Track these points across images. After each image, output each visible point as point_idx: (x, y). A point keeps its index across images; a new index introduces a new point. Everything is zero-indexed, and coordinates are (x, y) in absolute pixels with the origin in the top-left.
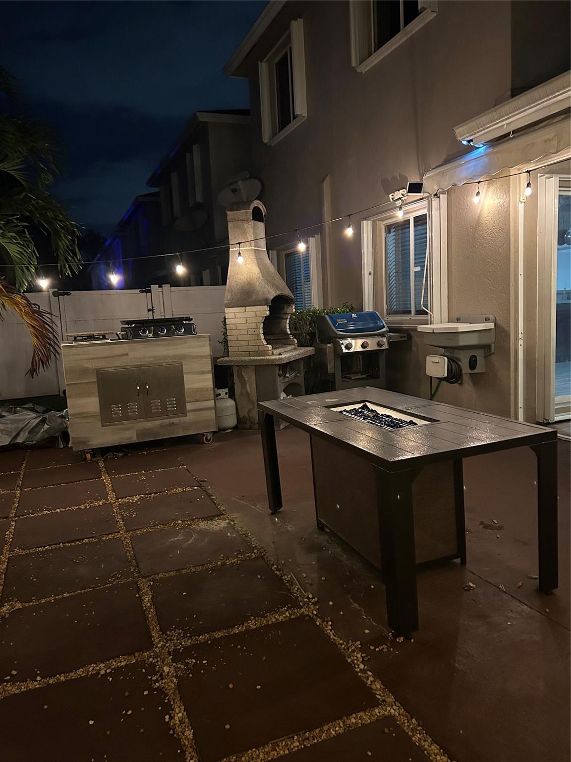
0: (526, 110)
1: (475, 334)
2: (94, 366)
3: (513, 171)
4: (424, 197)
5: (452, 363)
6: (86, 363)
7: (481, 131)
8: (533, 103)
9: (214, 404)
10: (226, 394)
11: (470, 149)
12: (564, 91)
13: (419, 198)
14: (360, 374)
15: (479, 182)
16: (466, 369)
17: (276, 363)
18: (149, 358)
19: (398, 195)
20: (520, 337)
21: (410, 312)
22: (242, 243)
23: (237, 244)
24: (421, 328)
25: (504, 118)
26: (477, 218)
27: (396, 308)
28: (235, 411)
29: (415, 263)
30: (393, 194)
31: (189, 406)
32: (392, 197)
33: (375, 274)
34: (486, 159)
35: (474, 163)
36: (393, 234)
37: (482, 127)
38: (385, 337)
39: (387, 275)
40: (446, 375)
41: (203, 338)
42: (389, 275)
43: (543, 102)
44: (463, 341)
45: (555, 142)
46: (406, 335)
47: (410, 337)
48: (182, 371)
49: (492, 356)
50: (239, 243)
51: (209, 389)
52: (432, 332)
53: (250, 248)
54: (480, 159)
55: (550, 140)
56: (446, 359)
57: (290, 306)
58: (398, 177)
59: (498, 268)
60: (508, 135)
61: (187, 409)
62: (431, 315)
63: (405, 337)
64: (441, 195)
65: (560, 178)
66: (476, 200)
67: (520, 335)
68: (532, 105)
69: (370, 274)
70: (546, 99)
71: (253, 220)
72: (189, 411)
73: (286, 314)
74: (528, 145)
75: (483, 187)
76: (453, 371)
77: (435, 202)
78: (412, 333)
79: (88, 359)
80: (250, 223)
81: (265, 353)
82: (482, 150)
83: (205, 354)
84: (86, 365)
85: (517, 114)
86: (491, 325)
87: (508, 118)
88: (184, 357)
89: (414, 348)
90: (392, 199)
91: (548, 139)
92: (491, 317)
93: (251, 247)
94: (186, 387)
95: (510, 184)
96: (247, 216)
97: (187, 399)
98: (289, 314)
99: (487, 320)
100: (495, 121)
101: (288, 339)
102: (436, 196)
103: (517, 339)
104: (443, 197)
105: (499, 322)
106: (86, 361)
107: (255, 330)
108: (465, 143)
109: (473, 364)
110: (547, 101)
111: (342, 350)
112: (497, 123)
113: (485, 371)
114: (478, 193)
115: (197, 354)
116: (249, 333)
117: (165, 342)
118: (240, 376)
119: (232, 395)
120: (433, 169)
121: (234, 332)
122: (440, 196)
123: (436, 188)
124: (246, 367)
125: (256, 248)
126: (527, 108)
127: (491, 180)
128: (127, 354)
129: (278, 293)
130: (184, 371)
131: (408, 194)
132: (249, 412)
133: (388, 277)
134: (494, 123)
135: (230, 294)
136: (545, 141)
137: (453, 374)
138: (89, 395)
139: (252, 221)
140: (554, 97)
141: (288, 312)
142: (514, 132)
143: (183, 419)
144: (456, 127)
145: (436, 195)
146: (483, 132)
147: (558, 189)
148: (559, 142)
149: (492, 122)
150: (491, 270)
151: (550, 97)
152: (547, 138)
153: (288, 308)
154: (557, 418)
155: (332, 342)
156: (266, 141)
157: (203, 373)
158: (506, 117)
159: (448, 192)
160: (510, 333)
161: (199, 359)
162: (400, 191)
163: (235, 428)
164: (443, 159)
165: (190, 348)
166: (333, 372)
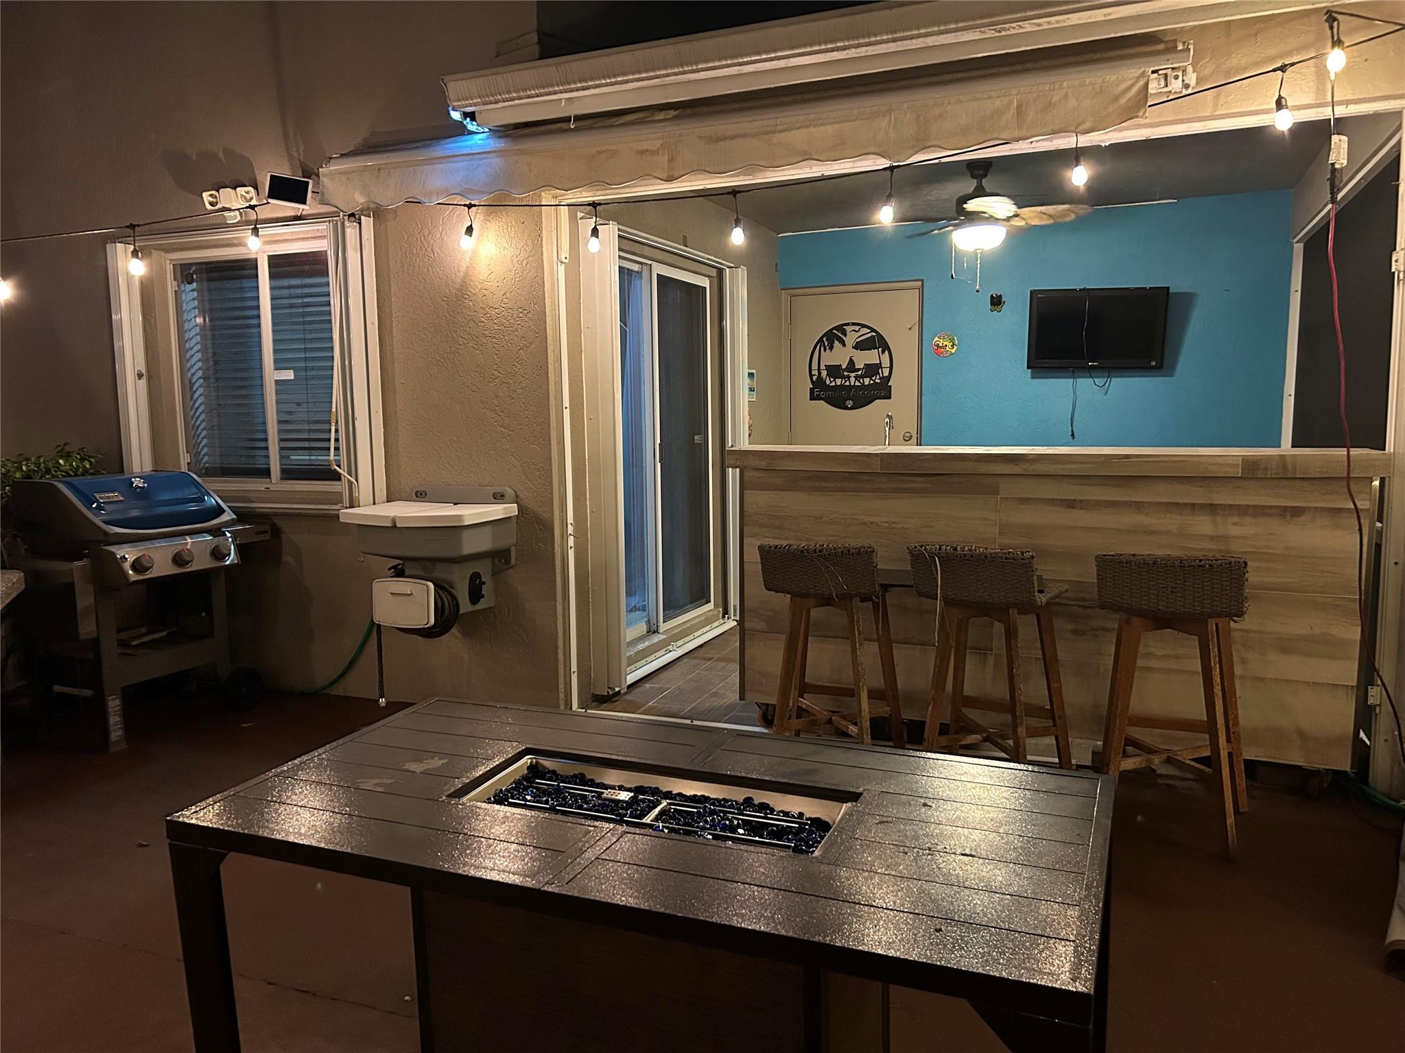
0: (627, 82)
1: (487, 529)
3: (546, 198)
4: (304, 213)
5: (441, 593)
7: (512, 99)
8: (647, 71)
11: (459, 130)
12: (717, 64)
13: (292, 214)
15: (470, 206)
16: (465, 606)
19: (234, 199)
20: (569, 532)
21: (266, 473)
24: (348, 515)
25: (573, 86)
26: (458, 280)
27: (207, 462)
29: (276, 361)
30: (214, 192)
32: (211, 199)
33: (153, 374)
34: (496, 161)
35: (465, 163)
36: (194, 285)
37: (516, 91)
38: (227, 535)
39: (187, 382)
40: (432, 621)
42: (190, 380)
43: (668, 75)
44: (471, 545)
45: (663, 159)
46: (267, 528)
47: (276, 532)
49: (511, 571)
52: (390, 525)
54: (481, 159)
55: (653, 153)
56: (431, 585)
58: (221, 155)
59: (520, 391)
60: (567, 120)
62: (350, 483)
63: (266, 532)
64: (362, 217)
66: (466, 243)
67: (569, 526)
68: (644, 75)
69: (140, 376)
70: (677, 70)
74: (600, 152)
75: (477, 218)
76: (447, 612)
77: (351, 231)
78: (280, 523)
82: (479, 139)
85: (607, 85)
86: (512, 509)
87: (584, 89)
89: (287, 558)
90: (212, 204)
91: (647, 151)
92: (509, 492)
95: (541, 223)
99: (499, 498)
100: (553, 86)
102: (353, 219)
103: (564, 536)
104: (368, 223)
105: (529, 503)
108: (456, 116)
109: (475, 596)
110: (676, 74)
111: (125, 575)
112: (555, 93)
113: (493, 604)
114: (470, 230)
120: (343, 155)
122: (360, 220)
123: (361, 199)
126: (631, 77)
127: (496, 205)
131: (270, 201)
133: (188, 386)
134: (547, 90)
136: (642, 153)
137: (444, 618)
140: (694, 71)
142: (578, 118)
144: (453, 77)
145: (352, 215)
146: (517, 102)
147: (617, 249)
148: (671, 159)
149: (543, 87)
150: (501, 394)
151: (686, 69)
152: (644, 148)
154: (631, 678)
155: (86, 556)
158: (579, 85)
159: (378, 213)
160: (553, 524)
162: (238, 189)
164: (360, 140)
166: (95, 635)
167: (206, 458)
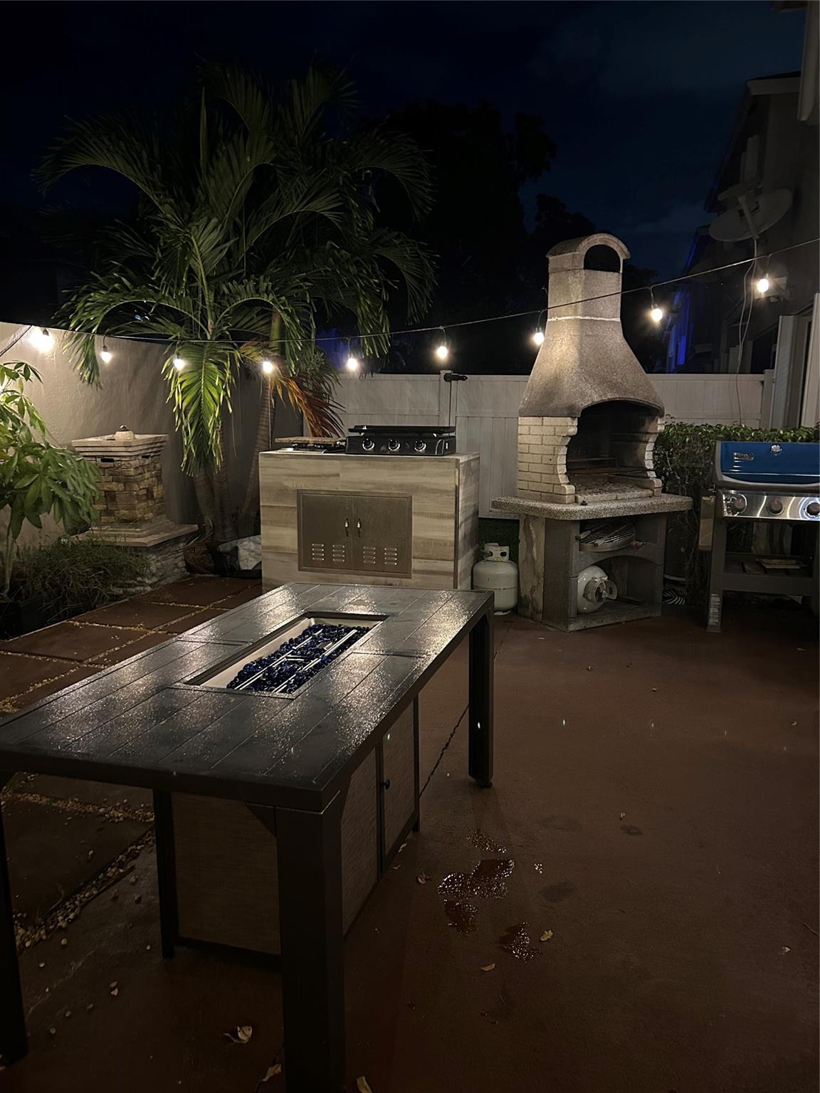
2: (295, 486)
6: (286, 480)
10: (503, 554)
18: (367, 483)
28: (513, 584)
31: (416, 564)
48: (410, 509)
51: (448, 544)
53: (572, 318)
57: (653, 419)
61: (412, 567)
71: (585, 268)
72: (416, 572)
79: (289, 475)
80: (578, 275)
81: (558, 498)
84: (286, 483)
88: (416, 489)
93: (576, 315)
94: (412, 534)
96: (573, 262)
97: (414, 553)
98: (651, 433)
101: (645, 477)
106: (286, 477)
107: (551, 457)
111: (723, 510)
115: (435, 487)
116: (543, 462)
117: (389, 463)
118: (527, 529)
121: (526, 458)
124: (535, 518)
125: (587, 318)
128: (338, 475)
130: (413, 511)
132: (532, 591)
135: (529, 394)
138: (285, 524)
139: (583, 273)
141: (649, 431)
143: (404, 581)
153: (650, 423)
157: (441, 516)
161: (438, 495)
165: (425, 476)
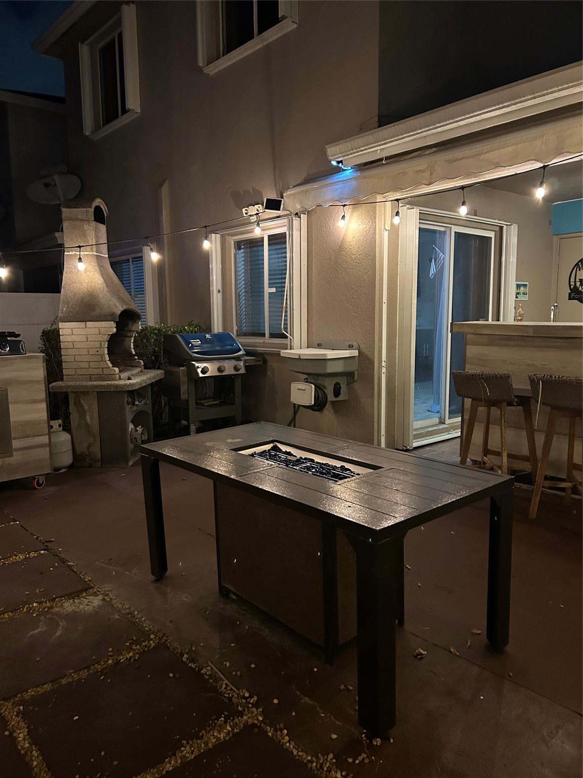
0: (404, 138)
1: (341, 362)
3: (379, 198)
4: (281, 214)
5: (318, 391)
7: (355, 153)
8: (412, 131)
9: (48, 440)
10: (60, 426)
11: (338, 170)
12: (445, 123)
13: (276, 215)
14: (212, 400)
15: (344, 206)
16: (331, 397)
17: (127, 390)
19: (253, 210)
20: (383, 365)
21: (263, 335)
22: (83, 246)
23: (77, 247)
24: (285, 353)
25: (380, 143)
26: (340, 242)
27: (245, 330)
28: (70, 447)
29: (270, 284)
30: (247, 208)
31: (16, 444)
32: (246, 212)
33: (224, 291)
34: (354, 183)
35: (341, 185)
36: (242, 251)
37: (356, 149)
38: (241, 360)
39: (237, 295)
40: (313, 403)
41: (34, 360)
42: (239, 294)
43: (422, 132)
44: (331, 368)
45: (427, 174)
46: (261, 359)
47: (265, 361)
48: (7, 399)
49: (355, 383)
50: (80, 247)
51: (42, 421)
52: (298, 358)
53: (91, 253)
54: (347, 183)
55: (422, 171)
56: (313, 386)
57: (135, 322)
58: (251, 191)
59: (363, 295)
60: (381, 160)
61: (13, 448)
62: (291, 339)
63: (260, 361)
64: (302, 215)
65: (420, 210)
66: (341, 224)
67: (383, 362)
68: (411, 134)
69: (219, 292)
70: (426, 129)
71: (95, 220)
72: (17, 450)
73: (131, 331)
74: (399, 174)
75: (348, 211)
76: (320, 399)
77: (296, 222)
78: (267, 357)
80: (91, 224)
81: (110, 377)
82: (349, 173)
83: (38, 379)
85: (395, 141)
86: (355, 353)
87: (385, 144)
88: (11, 382)
89: (269, 373)
90: (246, 214)
91: (420, 170)
92: (355, 344)
93: (92, 252)
94: (11, 420)
95: (376, 211)
96: (87, 215)
97: (13, 435)
98: (134, 331)
99: (351, 347)
100: (371, 144)
101: (133, 360)
102: (297, 216)
103: (380, 367)
104: (304, 217)
105: (363, 349)
107: (98, 350)
108: (334, 163)
109: (337, 393)
110: (426, 131)
111: (198, 374)
112: (373, 147)
113: (347, 398)
114: (343, 217)
115: (27, 379)
116: (90, 353)
118: (78, 404)
119: (66, 428)
120: (294, 186)
121: (71, 352)
122: (300, 216)
123: (298, 206)
124: (86, 393)
125: (98, 254)
126: (405, 135)
127: (356, 204)
129: (125, 307)
130: (9, 400)
131: (266, 210)
132: (89, 447)
133: (238, 296)
134: (369, 147)
135: (66, 306)
136: (418, 172)
137: (319, 402)
139: (94, 222)
140: (434, 128)
141: (133, 329)
142: (387, 158)
143: (8, 460)
144: (329, 146)
145: (297, 214)
146: (357, 154)
147: (418, 221)
148: (431, 174)
149: (367, 146)
150: (355, 297)
151: (431, 128)
152: (419, 169)
153: (133, 325)
154: (415, 445)
155: (185, 365)
156: (87, 134)
157: (35, 401)
158: (383, 142)
159: (309, 213)
160: (374, 361)
161: (30, 385)
162: (255, 206)
163: (71, 467)
164: (303, 178)
165: (17, 371)
166: (187, 398)
167: (245, 328)
